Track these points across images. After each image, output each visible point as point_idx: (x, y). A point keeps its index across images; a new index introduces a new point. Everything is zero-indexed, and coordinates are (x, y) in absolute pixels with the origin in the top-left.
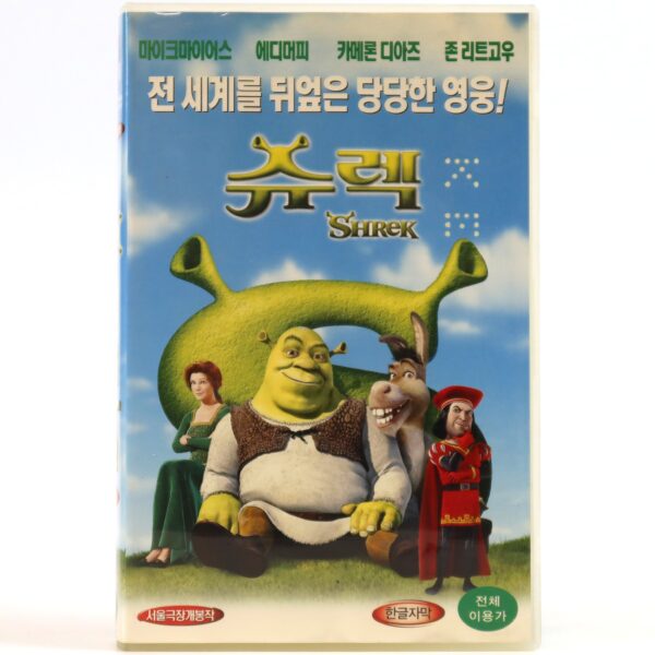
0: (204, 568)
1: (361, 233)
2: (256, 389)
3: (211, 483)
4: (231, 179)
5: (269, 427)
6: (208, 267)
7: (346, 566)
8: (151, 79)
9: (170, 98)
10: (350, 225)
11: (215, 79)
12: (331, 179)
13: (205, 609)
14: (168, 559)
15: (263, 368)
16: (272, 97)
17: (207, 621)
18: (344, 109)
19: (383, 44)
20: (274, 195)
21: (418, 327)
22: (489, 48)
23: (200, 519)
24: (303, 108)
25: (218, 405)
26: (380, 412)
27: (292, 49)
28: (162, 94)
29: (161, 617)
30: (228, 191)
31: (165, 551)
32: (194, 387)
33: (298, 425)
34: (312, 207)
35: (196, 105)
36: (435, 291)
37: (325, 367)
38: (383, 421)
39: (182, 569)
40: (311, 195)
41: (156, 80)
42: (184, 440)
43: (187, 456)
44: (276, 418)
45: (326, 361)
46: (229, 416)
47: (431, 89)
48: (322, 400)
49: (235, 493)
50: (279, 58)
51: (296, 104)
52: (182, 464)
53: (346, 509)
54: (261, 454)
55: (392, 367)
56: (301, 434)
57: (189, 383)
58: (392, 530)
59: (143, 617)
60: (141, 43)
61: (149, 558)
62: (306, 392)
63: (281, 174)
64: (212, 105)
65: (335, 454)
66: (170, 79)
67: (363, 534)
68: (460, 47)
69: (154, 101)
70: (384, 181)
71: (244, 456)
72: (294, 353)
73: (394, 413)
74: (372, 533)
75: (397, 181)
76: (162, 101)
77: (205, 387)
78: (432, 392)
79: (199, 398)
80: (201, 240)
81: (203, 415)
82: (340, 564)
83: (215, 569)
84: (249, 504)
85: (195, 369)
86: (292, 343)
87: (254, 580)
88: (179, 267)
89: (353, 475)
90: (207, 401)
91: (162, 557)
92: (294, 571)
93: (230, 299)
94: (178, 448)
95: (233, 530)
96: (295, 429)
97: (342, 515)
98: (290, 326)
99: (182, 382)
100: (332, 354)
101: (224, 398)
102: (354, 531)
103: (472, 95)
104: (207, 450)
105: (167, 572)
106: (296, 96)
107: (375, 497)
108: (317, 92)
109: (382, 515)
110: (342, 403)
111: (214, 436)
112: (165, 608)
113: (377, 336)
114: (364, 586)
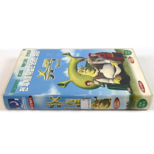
0: (130, 83)
1: (59, 64)
2: (90, 76)
3: (111, 82)
4: (46, 79)
5: (98, 75)
6: (64, 82)
7: (124, 66)
8: (20, 91)
9: (26, 88)
10: (58, 66)
11: (23, 82)
12: (48, 68)
13: (139, 83)
14: (130, 88)
15: (86, 75)
16: (30, 74)
17: (141, 83)
18: (34, 67)
19: (23, 62)
20: (50, 74)
21: (78, 59)
22: (28, 52)
23: (119, 84)
24: (33, 71)
25: (94, 81)
26: (94, 62)
27: (20, 72)
28: (24, 89)
29: (143, 89)
30: (48, 80)
31: (128, 89)
32: (90, 84)
33: (97, 71)
34: (53, 70)
35: (28, 84)
36: (71, 57)
37: (85, 68)
38: (95, 62)
39: (131, 86)
40: (51, 70)
41: (21, 90)
42: (103, 86)
43: (106, 85)
44: (96, 74)
45: (84, 68)
46: (96, 80)
47: (34, 58)
48: (92, 69)
49: (113, 79)
50: (22, 74)
51: (32, 72)
52: (107, 86)
53: (113, 66)
54: (104, 76)
55: (85, 61)
56: (99, 71)
57: (90, 85)
58: (116, 61)
59: (144, 92)
60: (11, 92)
61: (130, 91)
62: (91, 70)
63: (46, 74)
64: (29, 82)
65: (103, 67)
66: (21, 88)
67: (118, 64)
68: (27, 55)
69: (25, 90)
70: (50, 62)
71: (105, 78)
72: (83, 72)
73: (94, 61)
74: (117, 63)
75: (50, 61)
76: (26, 89)
77: (90, 83)
78: (89, 58)
79: (93, 84)
80: (58, 83)
81: (96, 83)
82: (124, 67)
83: (130, 82)
84: (115, 77)
85: (86, 84)
86: (80, 72)
87: (130, 77)
88: (64, 87)
89: (106, 65)
90: (94, 83)
91: (130, 89)
92: (127, 72)
93: (71, 79)
94: (104, 86)
95: (121, 79)
96: (98, 72)
97: (114, 67)
98: (77, 72)
99: (90, 86)
100: (83, 67)
101: (93, 80)
102: (117, 65)
103: (36, 53)
104: (104, 83)
105: (133, 88)
106: (30, 72)
107: (110, 63)
108: (30, 69)
109: (113, 62)
110: (92, 66)
111: (101, 82)
112: (141, 89)
113: (79, 63)
114: (127, 64)
